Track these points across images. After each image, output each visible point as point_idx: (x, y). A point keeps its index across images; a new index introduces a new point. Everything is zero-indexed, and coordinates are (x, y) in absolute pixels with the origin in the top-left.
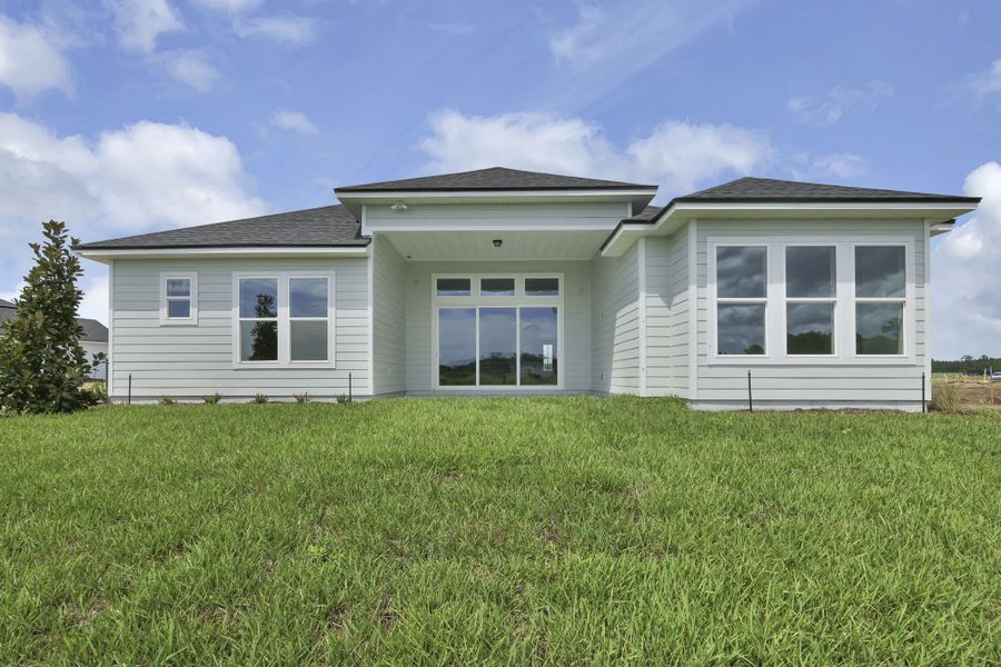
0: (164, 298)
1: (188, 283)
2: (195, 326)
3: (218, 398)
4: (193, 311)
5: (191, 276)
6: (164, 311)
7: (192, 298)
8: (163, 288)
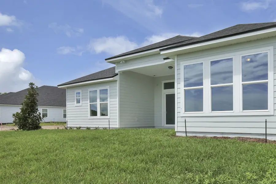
0: (76, 98)
2: (81, 106)
3: (80, 127)
4: (81, 101)
6: (76, 102)
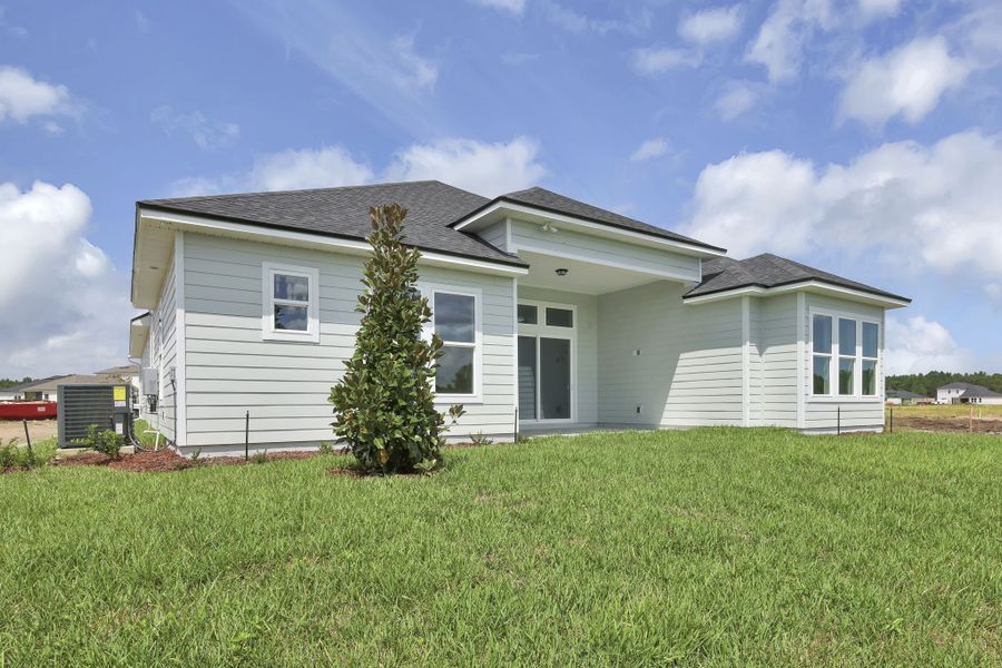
0: (270, 300)
1: (305, 281)
2: (314, 344)
4: (313, 323)
5: (311, 275)
6: (269, 320)
7: (312, 305)
8: (269, 287)
